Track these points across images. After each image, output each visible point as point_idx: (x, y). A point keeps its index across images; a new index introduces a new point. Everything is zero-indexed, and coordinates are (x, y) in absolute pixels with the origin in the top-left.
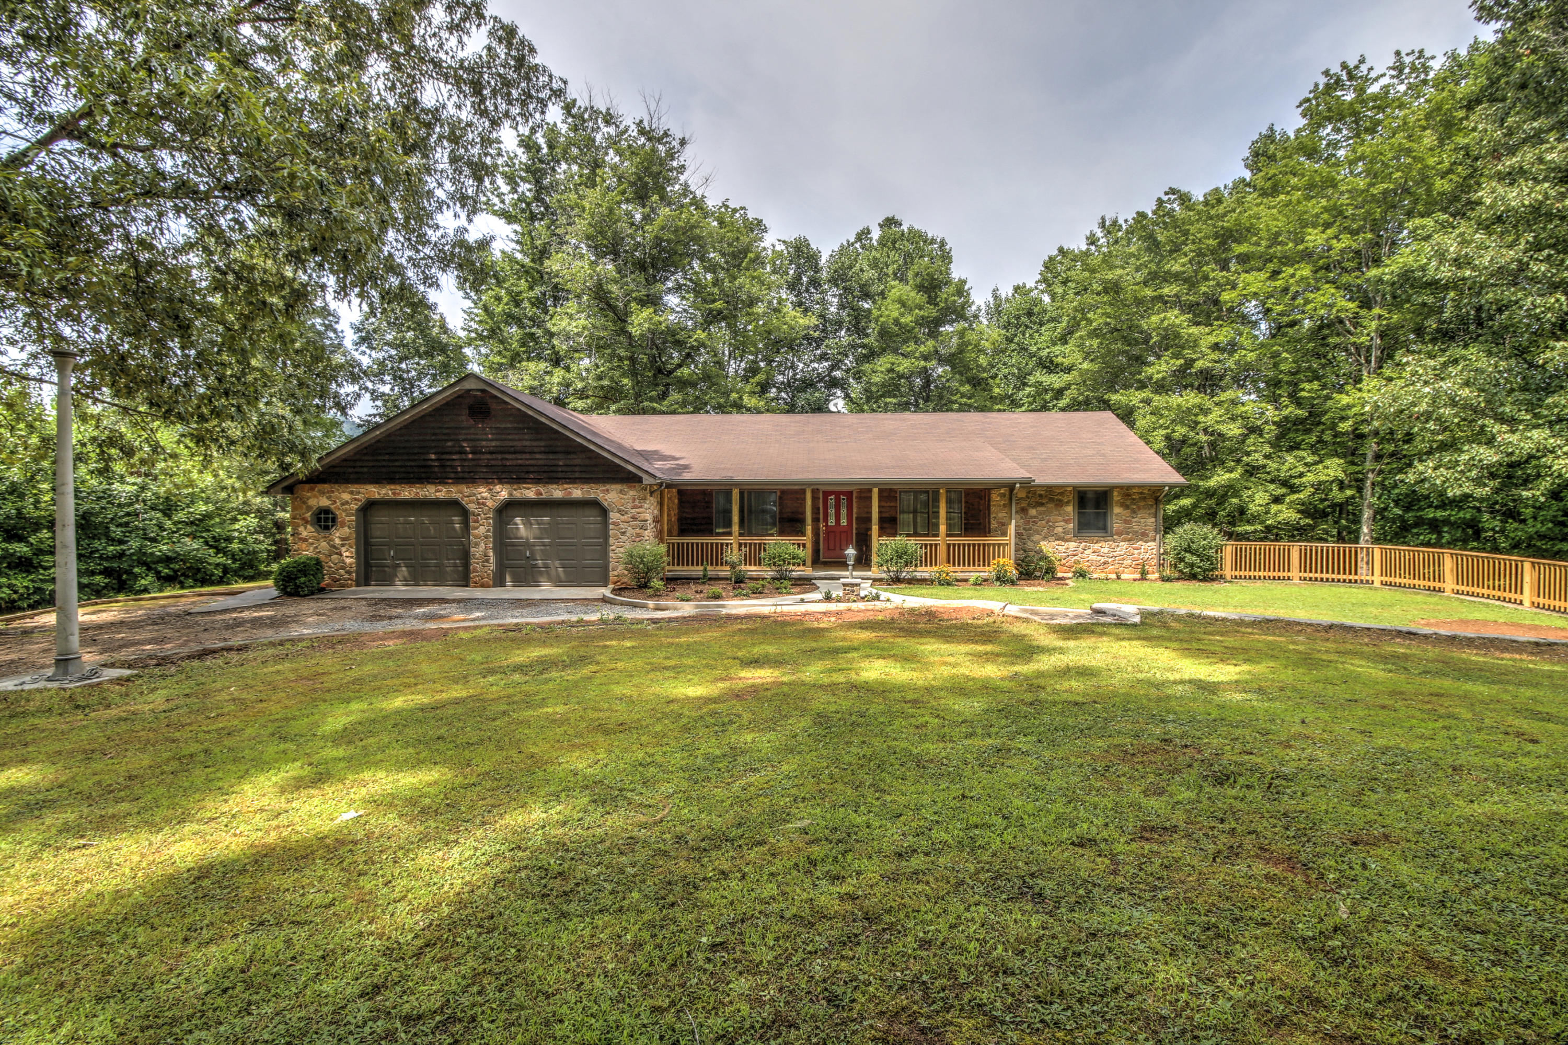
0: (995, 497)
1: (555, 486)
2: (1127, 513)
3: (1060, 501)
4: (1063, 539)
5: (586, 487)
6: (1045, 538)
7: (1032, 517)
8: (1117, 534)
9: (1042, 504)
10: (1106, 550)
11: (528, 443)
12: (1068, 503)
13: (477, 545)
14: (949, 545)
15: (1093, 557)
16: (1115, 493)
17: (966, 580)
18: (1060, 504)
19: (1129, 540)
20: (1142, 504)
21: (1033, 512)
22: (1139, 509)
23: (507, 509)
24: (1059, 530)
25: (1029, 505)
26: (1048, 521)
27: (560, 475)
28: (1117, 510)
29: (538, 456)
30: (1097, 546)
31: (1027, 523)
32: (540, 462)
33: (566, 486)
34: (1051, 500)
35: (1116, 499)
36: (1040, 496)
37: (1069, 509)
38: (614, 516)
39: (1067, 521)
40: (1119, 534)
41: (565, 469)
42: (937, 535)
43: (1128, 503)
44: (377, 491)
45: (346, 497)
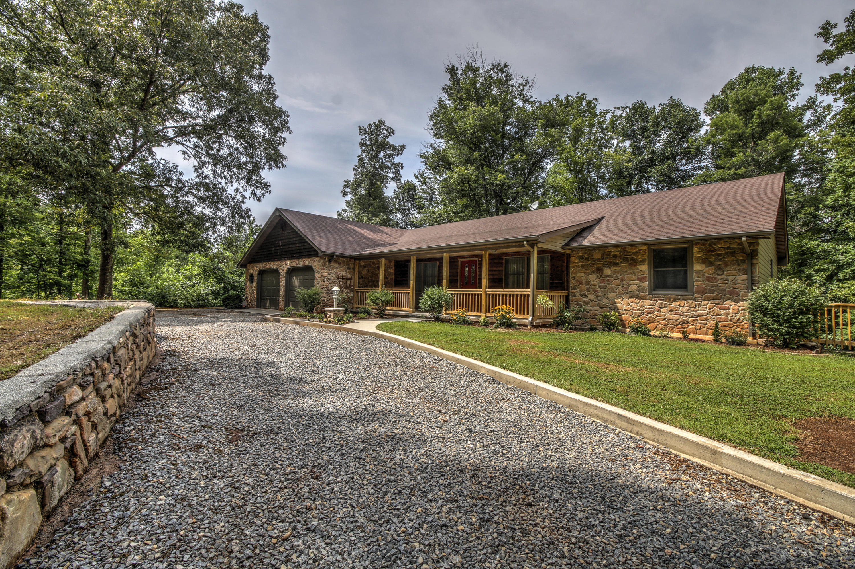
0: (574, 260)
1: (301, 260)
2: (709, 271)
3: (634, 260)
4: (637, 297)
5: (308, 260)
6: (619, 295)
7: (607, 276)
8: (698, 292)
9: (616, 264)
10: (685, 309)
12: (642, 262)
13: (281, 289)
14: (490, 295)
15: (670, 315)
16: (695, 250)
17: (478, 322)
18: (634, 263)
19: (714, 299)
20: (730, 259)
21: (608, 271)
22: (726, 265)
23: (291, 271)
24: (634, 288)
25: (606, 266)
26: (622, 280)
27: (302, 254)
28: (698, 267)
29: (297, 245)
30: (674, 305)
31: (602, 281)
32: (297, 248)
33: (304, 260)
34: (626, 260)
35: (696, 255)
36: (615, 256)
37: (644, 268)
39: (642, 280)
40: (702, 292)
41: (302, 251)
42: (480, 287)
43: (712, 259)
44: (261, 266)
45: (256, 268)
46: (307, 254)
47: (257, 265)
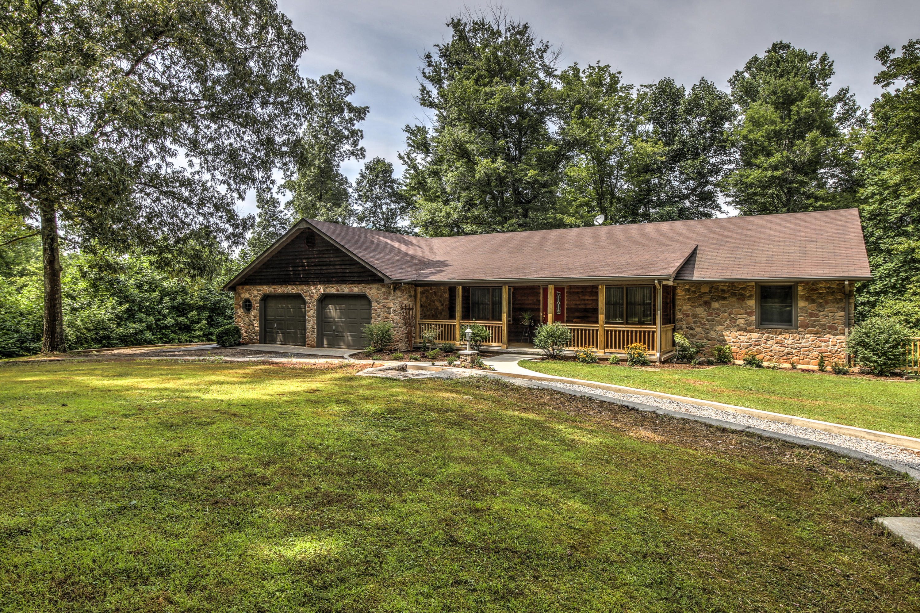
0: (680, 292)
1: (345, 286)
2: (812, 307)
3: (742, 295)
4: (745, 330)
5: (360, 286)
6: (727, 328)
7: (714, 310)
8: (802, 326)
9: (724, 298)
10: (790, 341)
11: (332, 259)
12: (750, 297)
13: (309, 321)
14: (607, 331)
15: (777, 347)
16: (800, 288)
17: (606, 359)
18: (742, 298)
19: (816, 333)
20: (830, 298)
21: (715, 305)
22: (827, 303)
23: (324, 299)
24: (741, 322)
25: (713, 299)
26: (730, 314)
27: (347, 279)
28: (802, 304)
29: (338, 267)
30: (780, 338)
31: (710, 314)
32: (339, 271)
33: (350, 285)
34: (734, 294)
35: (800, 293)
36: (723, 291)
37: (752, 303)
38: (374, 304)
39: (750, 314)
40: (805, 326)
41: (350, 275)
43: (814, 297)
44: (267, 289)
45: (256, 292)
46: (355, 279)
47: (259, 287)
